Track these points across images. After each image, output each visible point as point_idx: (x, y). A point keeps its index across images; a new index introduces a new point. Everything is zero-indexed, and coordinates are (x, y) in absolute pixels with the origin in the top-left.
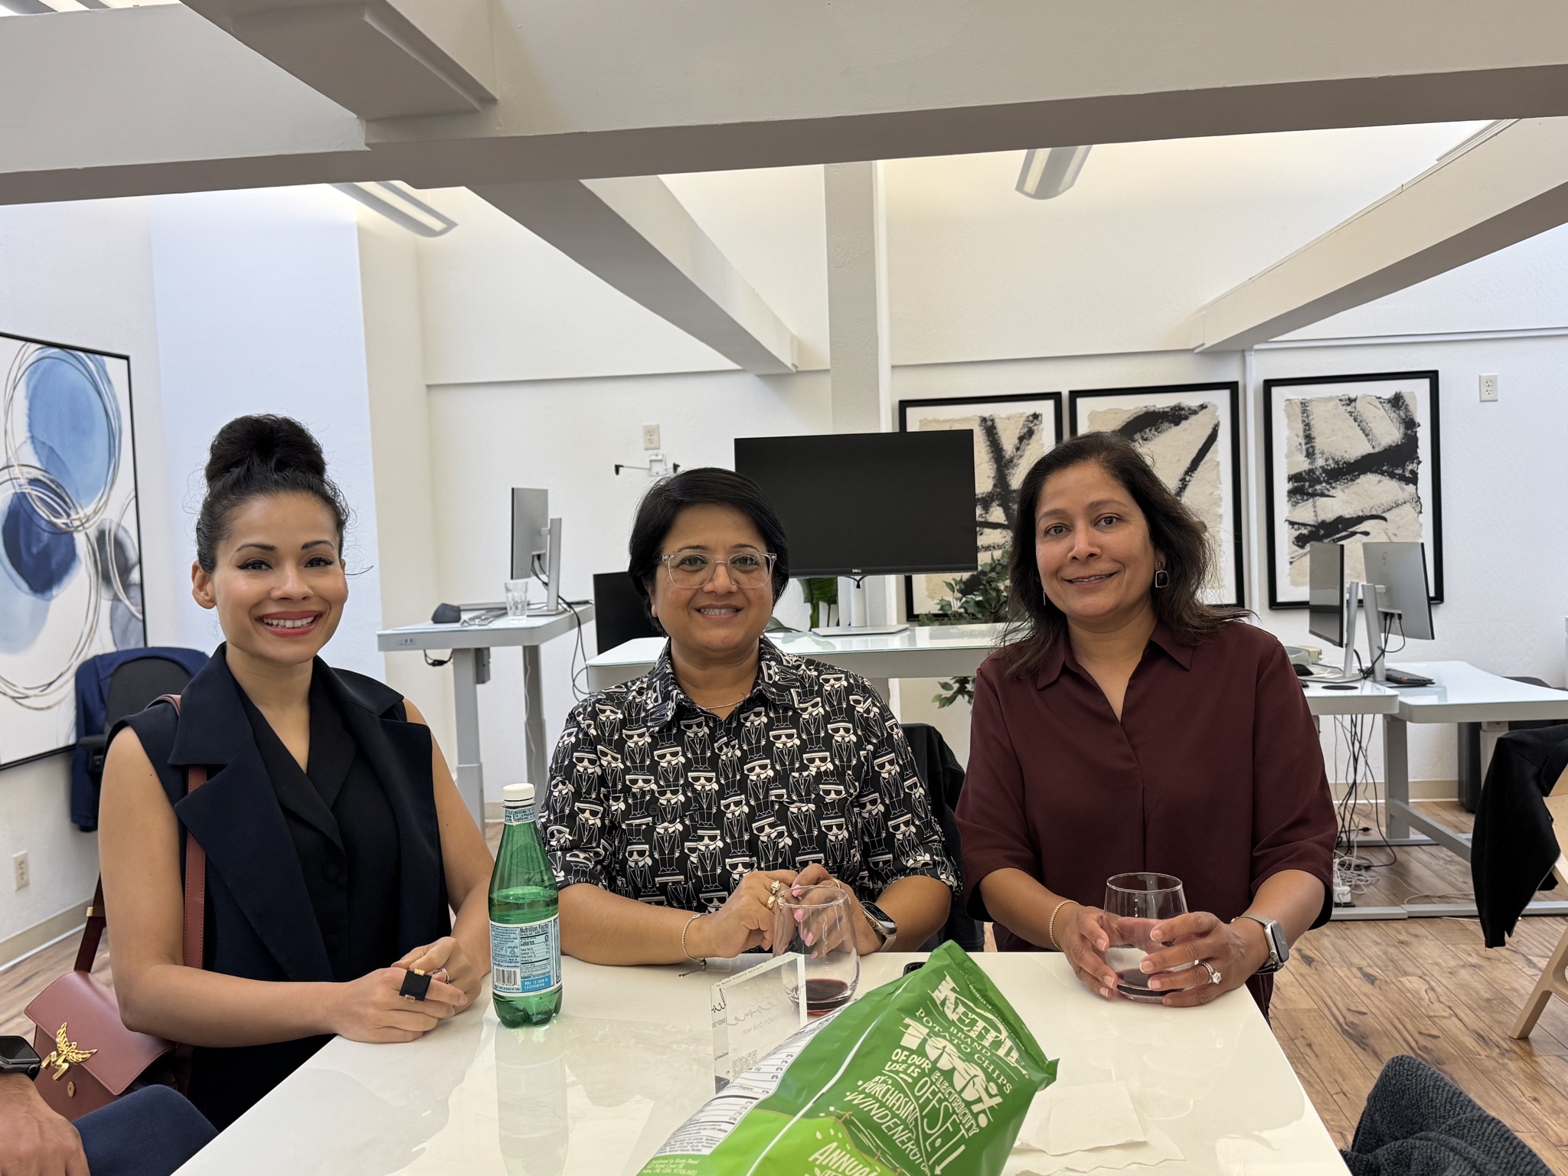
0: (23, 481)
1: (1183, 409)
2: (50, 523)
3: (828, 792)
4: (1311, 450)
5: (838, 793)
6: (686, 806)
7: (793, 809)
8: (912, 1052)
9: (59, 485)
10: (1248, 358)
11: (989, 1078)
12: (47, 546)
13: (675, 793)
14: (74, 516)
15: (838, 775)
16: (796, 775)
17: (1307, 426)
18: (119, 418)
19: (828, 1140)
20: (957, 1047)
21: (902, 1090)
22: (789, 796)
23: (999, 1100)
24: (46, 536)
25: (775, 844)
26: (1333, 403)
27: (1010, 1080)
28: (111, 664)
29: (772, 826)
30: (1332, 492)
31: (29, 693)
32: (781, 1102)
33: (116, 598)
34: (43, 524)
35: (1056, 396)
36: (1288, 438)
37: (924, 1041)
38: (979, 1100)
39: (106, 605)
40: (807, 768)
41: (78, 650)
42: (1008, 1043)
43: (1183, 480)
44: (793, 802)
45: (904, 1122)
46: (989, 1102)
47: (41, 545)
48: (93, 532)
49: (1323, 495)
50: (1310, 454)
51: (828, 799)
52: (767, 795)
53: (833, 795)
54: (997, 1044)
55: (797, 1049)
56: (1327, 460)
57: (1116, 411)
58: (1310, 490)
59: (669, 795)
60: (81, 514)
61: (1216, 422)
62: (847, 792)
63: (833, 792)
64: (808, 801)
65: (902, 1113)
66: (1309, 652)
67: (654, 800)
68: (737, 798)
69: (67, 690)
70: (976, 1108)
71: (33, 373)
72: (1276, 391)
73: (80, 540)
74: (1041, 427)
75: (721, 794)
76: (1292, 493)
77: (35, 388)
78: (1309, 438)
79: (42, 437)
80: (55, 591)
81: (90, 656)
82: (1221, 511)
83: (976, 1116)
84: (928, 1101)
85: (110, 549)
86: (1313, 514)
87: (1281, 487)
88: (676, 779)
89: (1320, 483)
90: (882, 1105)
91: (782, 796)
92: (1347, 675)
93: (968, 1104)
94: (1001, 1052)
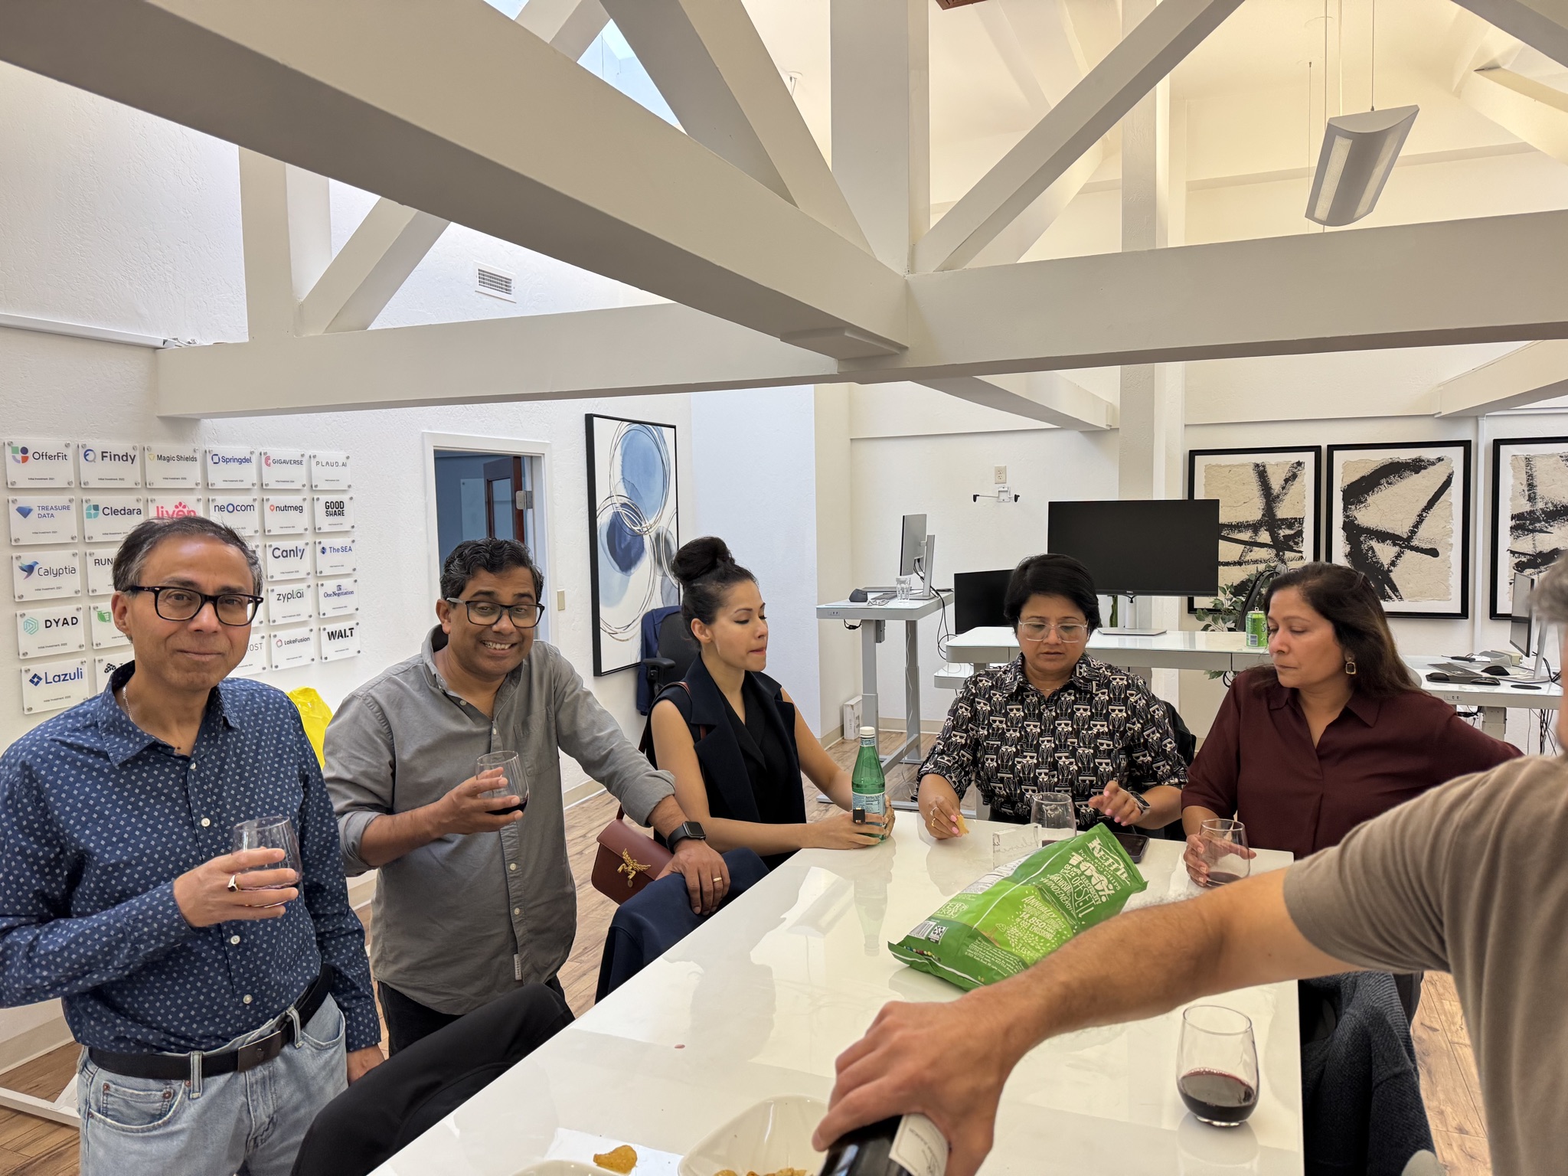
0: (618, 505)
1: (1423, 461)
2: (631, 529)
3: (1102, 744)
4: (1532, 495)
5: (1108, 745)
6: (1020, 739)
7: (1080, 751)
8: (1073, 866)
9: (636, 507)
10: (1480, 422)
11: (1109, 882)
12: (629, 543)
13: (1015, 731)
14: (644, 525)
15: (1110, 735)
16: (1085, 732)
17: (1530, 477)
18: (669, 464)
19: (1030, 894)
20: (1097, 868)
21: (1066, 880)
22: (1078, 744)
23: (1113, 892)
24: (629, 538)
25: (1068, 768)
26: (1554, 459)
27: (1120, 884)
28: (661, 615)
29: (1066, 757)
30: (1550, 529)
31: (617, 631)
32: (1014, 879)
33: (664, 575)
34: (628, 530)
35: (1317, 449)
36: (1513, 486)
37: (1080, 862)
38: (1103, 890)
39: (659, 579)
40: (1091, 729)
41: (643, 607)
42: (1123, 870)
43: (1421, 516)
44: (1080, 747)
45: (1065, 893)
46: (1107, 892)
47: (626, 543)
48: (653, 535)
49: (1541, 531)
50: (1532, 499)
51: (1102, 748)
52: (1066, 741)
53: (1105, 746)
54: (1117, 870)
55: (1023, 860)
56: (1546, 504)
57: (1366, 461)
58: (1530, 527)
59: (1011, 732)
60: (648, 524)
61: (1450, 471)
62: (1114, 746)
63: (1105, 744)
64: (1090, 748)
65: (1065, 889)
66: (1511, 657)
67: (1003, 733)
68: (1049, 738)
69: (636, 631)
70: (1100, 893)
71: (625, 439)
72: (1504, 449)
73: (646, 538)
74: (1303, 472)
75: (1040, 735)
76: (1513, 529)
77: (626, 448)
78: (1531, 486)
79: (628, 478)
80: (632, 571)
81: (650, 610)
82: (1451, 541)
83: (1100, 896)
84: (1078, 886)
85: (662, 544)
86: (1532, 546)
87: (1505, 523)
88: (1017, 723)
89: (1540, 522)
90: (1056, 884)
91: (1074, 743)
92: (1536, 678)
93: (1097, 891)
94: (1119, 873)
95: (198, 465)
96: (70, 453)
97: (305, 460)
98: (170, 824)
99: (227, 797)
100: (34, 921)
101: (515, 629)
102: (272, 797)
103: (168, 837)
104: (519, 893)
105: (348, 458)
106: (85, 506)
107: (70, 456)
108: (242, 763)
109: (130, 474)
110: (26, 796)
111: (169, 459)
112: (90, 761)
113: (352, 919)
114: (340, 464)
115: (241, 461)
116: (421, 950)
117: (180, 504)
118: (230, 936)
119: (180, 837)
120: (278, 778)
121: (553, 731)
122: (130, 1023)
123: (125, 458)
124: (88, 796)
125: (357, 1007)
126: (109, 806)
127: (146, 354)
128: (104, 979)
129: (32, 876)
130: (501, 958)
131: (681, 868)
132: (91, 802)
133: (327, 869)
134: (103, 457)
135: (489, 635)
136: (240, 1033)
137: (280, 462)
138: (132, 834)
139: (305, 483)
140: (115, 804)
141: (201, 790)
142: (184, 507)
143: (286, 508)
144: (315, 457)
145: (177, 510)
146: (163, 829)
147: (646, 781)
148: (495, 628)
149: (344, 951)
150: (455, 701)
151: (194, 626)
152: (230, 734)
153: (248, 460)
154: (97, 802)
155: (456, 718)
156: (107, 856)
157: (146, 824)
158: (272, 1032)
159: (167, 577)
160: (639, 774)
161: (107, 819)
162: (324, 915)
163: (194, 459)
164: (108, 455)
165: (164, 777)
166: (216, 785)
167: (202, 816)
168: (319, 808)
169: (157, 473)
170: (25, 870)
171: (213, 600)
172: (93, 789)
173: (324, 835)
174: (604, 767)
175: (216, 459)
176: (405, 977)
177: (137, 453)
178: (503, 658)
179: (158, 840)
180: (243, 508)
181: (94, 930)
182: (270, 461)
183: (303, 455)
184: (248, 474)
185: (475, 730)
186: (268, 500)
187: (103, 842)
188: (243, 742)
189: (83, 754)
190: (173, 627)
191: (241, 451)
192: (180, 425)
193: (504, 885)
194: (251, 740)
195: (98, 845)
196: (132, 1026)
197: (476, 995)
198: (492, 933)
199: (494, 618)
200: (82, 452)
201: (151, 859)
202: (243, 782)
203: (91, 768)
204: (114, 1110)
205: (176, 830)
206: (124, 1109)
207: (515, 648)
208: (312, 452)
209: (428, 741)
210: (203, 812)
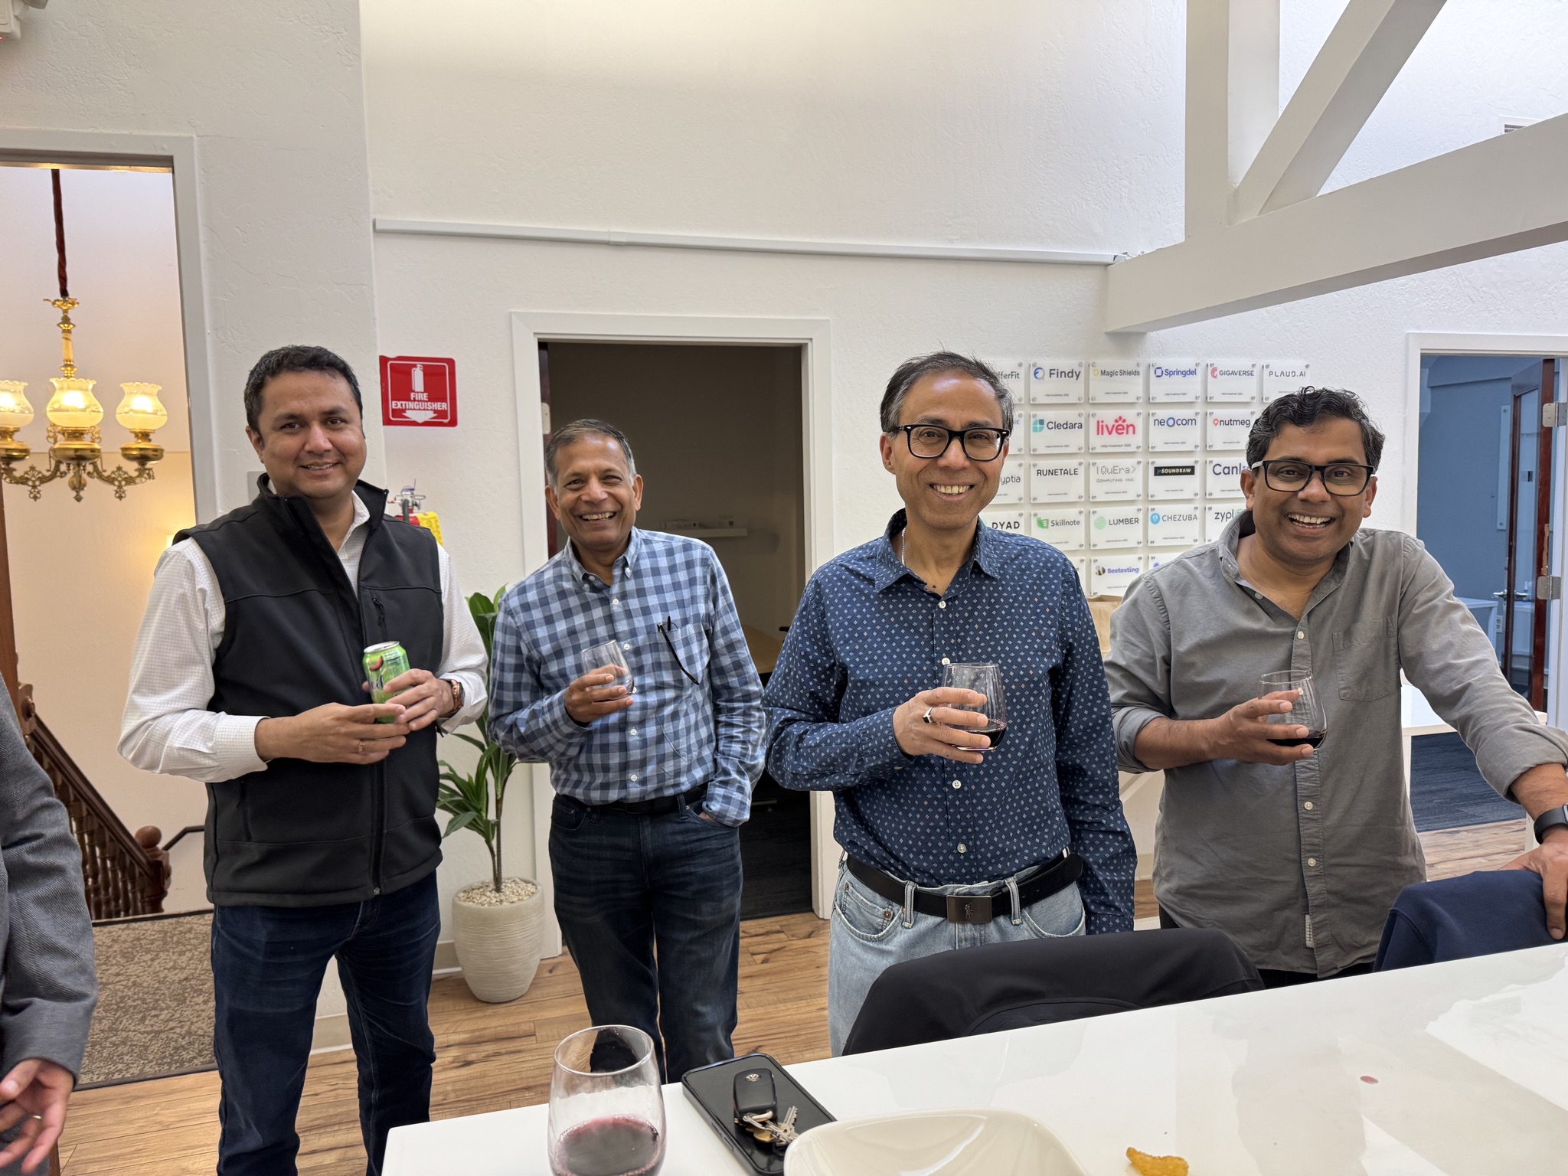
95: (1140, 379)
96: (1022, 372)
97: (1256, 371)
98: (914, 656)
99: (971, 642)
100: (811, 719)
101: (1328, 497)
102: (1017, 652)
103: (910, 667)
104: (1316, 841)
105: (1307, 366)
106: (1032, 420)
107: (1022, 376)
108: (994, 613)
109: (1074, 390)
110: (815, 610)
111: (1111, 374)
112: (862, 586)
113: (1117, 818)
114: (1298, 373)
115: (1185, 374)
116: (1193, 873)
117: (1120, 418)
118: (953, 780)
119: (920, 670)
120: (1029, 635)
121: (1393, 649)
122: (863, 832)
123: (1070, 375)
124: (854, 617)
125: (1104, 915)
126: (869, 628)
127: (1097, 272)
128: (842, 781)
129: (811, 679)
130: (1287, 913)
131: (1540, 866)
132: (856, 622)
133: (1092, 753)
134: (1051, 374)
135: (1296, 506)
136: (952, 880)
137: (1228, 373)
138: (880, 656)
139: (1254, 395)
140: (874, 627)
141: (947, 631)
142: (1124, 421)
143: (1231, 422)
144: (1267, 366)
145: (1117, 424)
146: (907, 659)
147: (1513, 735)
148: (1301, 495)
149: (1101, 849)
150: (1248, 593)
151: (942, 462)
152: (987, 582)
153: (1192, 373)
154: (860, 623)
155: (1249, 613)
156: (858, 672)
157: (894, 652)
158: (985, 893)
159: (920, 417)
160: (1505, 723)
161: (865, 639)
162: (1084, 803)
163: (1137, 373)
164: (1055, 372)
165: (914, 609)
166: (963, 627)
167: (944, 655)
168: (1092, 685)
169: (1100, 388)
170: (806, 672)
171: (960, 435)
172: (860, 612)
173: (1094, 716)
174: (1457, 707)
175: (1159, 372)
176: (1175, 900)
177: (1083, 370)
178: (1314, 538)
179: (900, 667)
180: (1184, 422)
181: (839, 735)
182: (1217, 373)
183: (1253, 366)
184: (1192, 387)
185: (1271, 629)
186: (1211, 414)
187: (857, 659)
188: (1000, 594)
189: (859, 579)
190: (924, 463)
191: (1186, 363)
192: (1126, 339)
193: (1294, 826)
194: (1010, 593)
195: (853, 661)
196: (863, 836)
197: (1253, 947)
198: (1277, 878)
199: (1302, 484)
200: (1032, 370)
201: (891, 684)
202: (991, 631)
203: (861, 591)
204: (850, 910)
205: (918, 662)
206: (856, 913)
207: (1333, 527)
208: (1264, 362)
209: (1210, 635)
210: (946, 652)
